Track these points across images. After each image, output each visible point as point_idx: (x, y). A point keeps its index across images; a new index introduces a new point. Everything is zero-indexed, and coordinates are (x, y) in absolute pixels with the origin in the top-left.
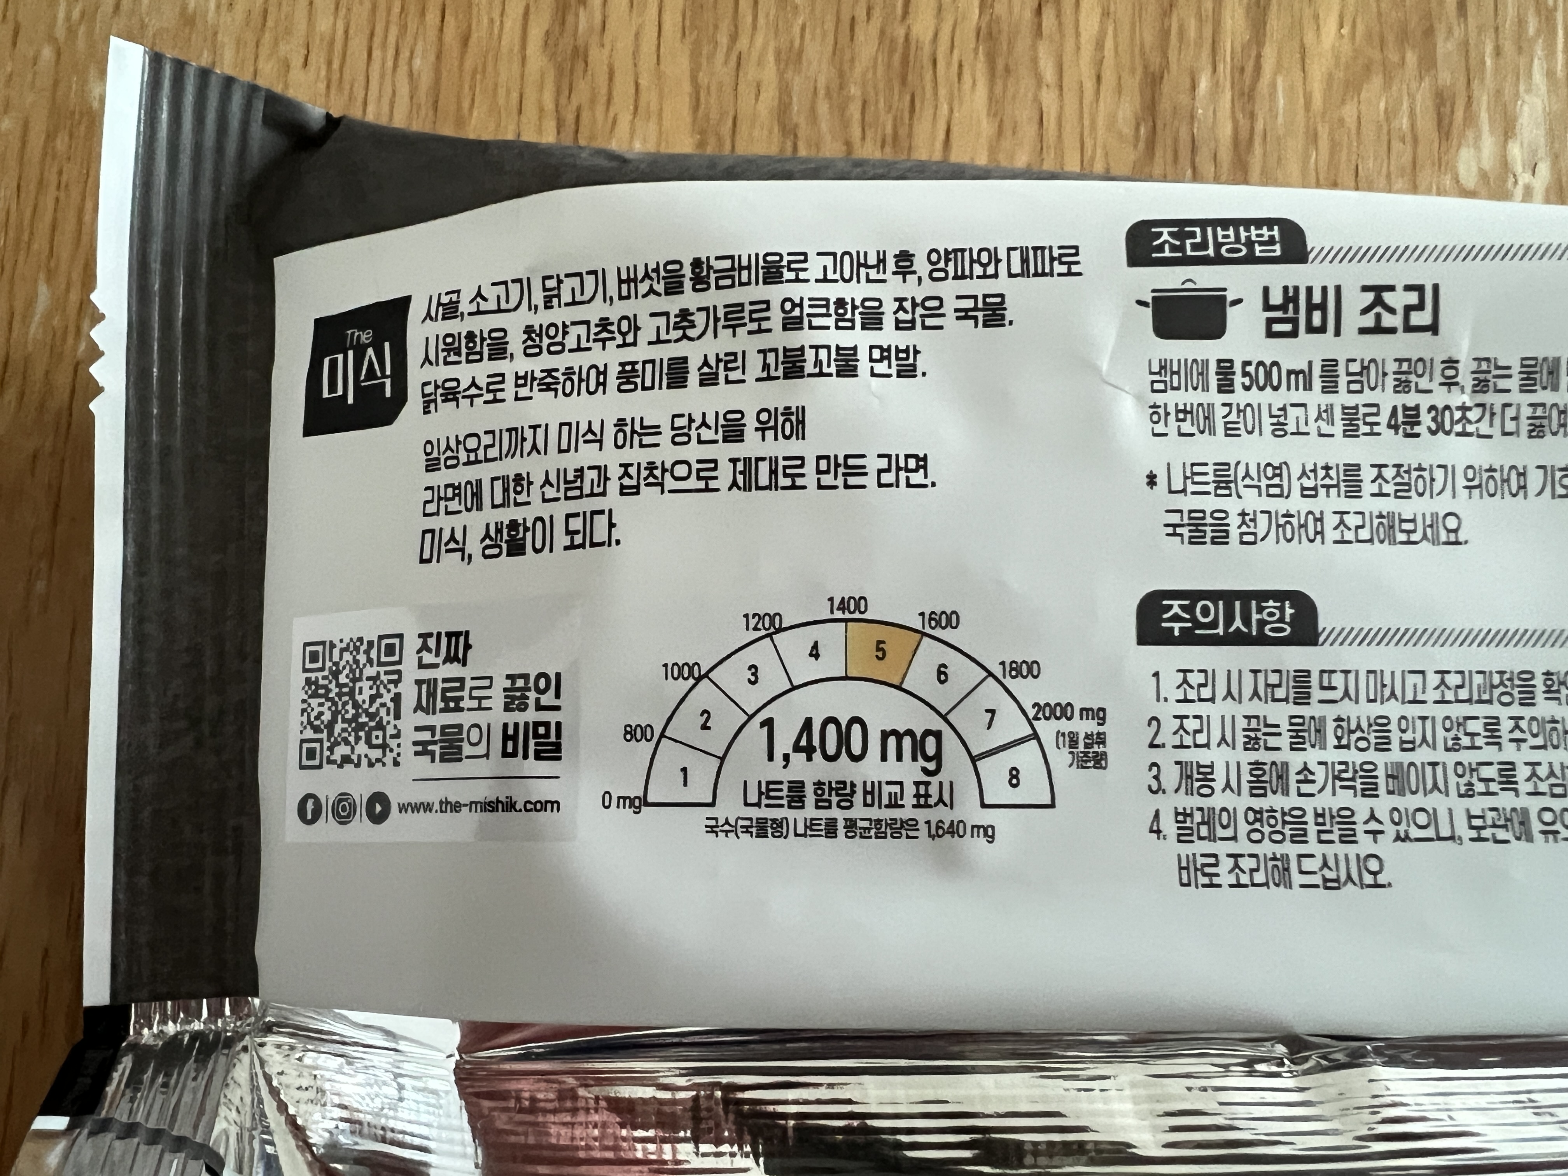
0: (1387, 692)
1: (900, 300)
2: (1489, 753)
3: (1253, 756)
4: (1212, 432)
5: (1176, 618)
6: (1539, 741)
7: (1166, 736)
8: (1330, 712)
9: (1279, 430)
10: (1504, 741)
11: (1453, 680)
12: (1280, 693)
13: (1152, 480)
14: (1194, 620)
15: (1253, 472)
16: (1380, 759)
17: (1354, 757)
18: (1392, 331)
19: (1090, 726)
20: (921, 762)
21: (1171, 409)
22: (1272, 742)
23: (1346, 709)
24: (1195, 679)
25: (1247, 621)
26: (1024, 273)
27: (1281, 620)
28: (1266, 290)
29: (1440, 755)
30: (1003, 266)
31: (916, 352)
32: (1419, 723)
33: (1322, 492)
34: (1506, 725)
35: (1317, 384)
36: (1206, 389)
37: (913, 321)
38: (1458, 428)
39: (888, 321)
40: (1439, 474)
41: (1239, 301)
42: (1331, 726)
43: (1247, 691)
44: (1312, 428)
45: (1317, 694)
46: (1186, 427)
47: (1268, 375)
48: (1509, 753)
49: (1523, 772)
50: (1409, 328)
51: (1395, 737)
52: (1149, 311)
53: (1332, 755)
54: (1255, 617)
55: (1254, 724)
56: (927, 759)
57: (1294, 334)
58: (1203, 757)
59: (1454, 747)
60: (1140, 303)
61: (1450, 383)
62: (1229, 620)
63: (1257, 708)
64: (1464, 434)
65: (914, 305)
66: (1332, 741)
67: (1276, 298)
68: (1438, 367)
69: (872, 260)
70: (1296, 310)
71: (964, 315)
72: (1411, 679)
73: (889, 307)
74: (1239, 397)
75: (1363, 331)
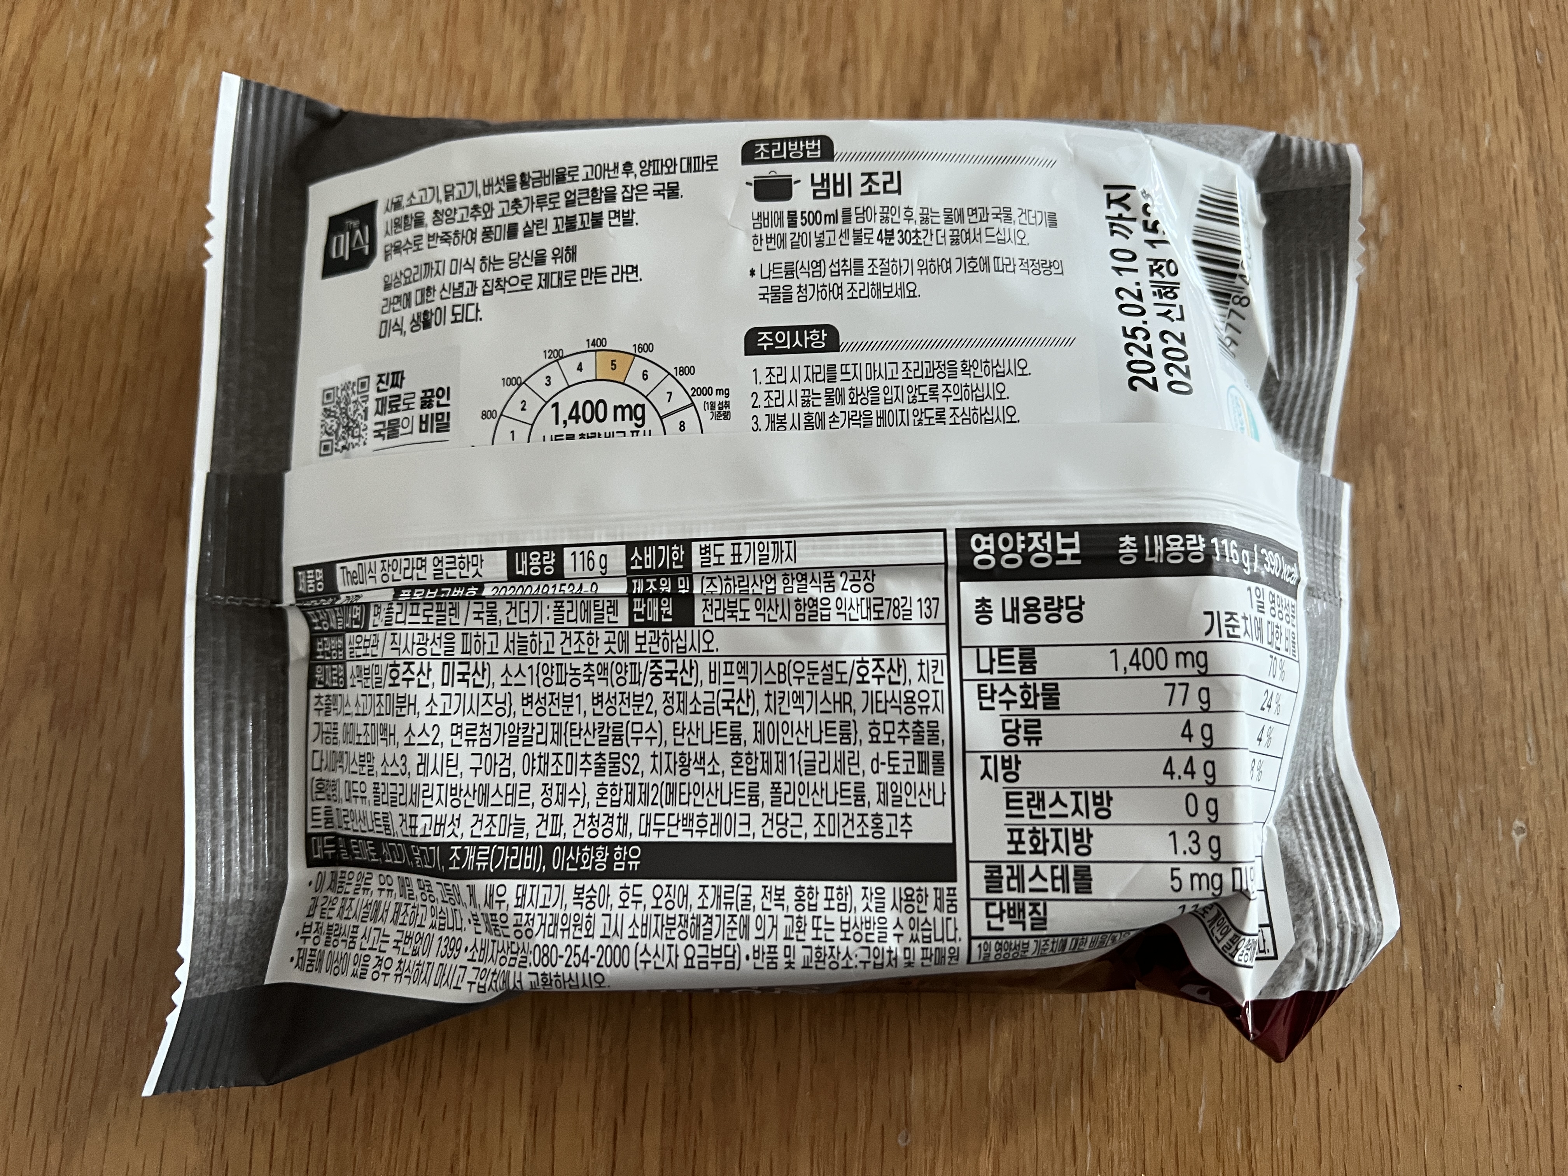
0: (877, 374)
1: (625, 187)
2: (932, 404)
3: (806, 410)
4: (785, 247)
5: (765, 341)
6: (959, 396)
7: (761, 402)
8: (847, 386)
9: (820, 243)
10: (940, 397)
11: (912, 366)
12: (820, 377)
13: (752, 273)
14: (774, 341)
15: (806, 265)
16: (874, 408)
17: (859, 408)
18: (878, 193)
19: (722, 398)
20: (634, 421)
21: (764, 237)
22: (816, 402)
23: (855, 383)
24: (776, 372)
25: (802, 340)
26: (689, 170)
27: (820, 339)
28: (813, 175)
29: (905, 406)
30: (678, 168)
31: (633, 213)
32: (894, 389)
33: (842, 273)
34: (941, 389)
35: (840, 219)
36: (782, 225)
37: (631, 197)
38: (914, 241)
39: (619, 197)
40: (904, 264)
41: (798, 182)
42: (847, 392)
43: (803, 377)
44: (838, 242)
45: (839, 376)
46: (771, 246)
47: (815, 218)
48: (943, 402)
49: (948, 413)
50: (885, 191)
51: (882, 397)
52: (752, 188)
53: (848, 408)
54: (806, 338)
55: (807, 393)
56: (638, 419)
57: (828, 196)
58: (780, 411)
59: (914, 401)
60: (747, 183)
61: (909, 219)
62: (793, 341)
63: (808, 385)
64: (917, 244)
65: (632, 189)
66: (848, 400)
67: (818, 179)
68: (903, 211)
69: (611, 167)
70: (828, 185)
71: (658, 192)
72: (889, 367)
73: (619, 190)
74: (800, 229)
75: (862, 194)
